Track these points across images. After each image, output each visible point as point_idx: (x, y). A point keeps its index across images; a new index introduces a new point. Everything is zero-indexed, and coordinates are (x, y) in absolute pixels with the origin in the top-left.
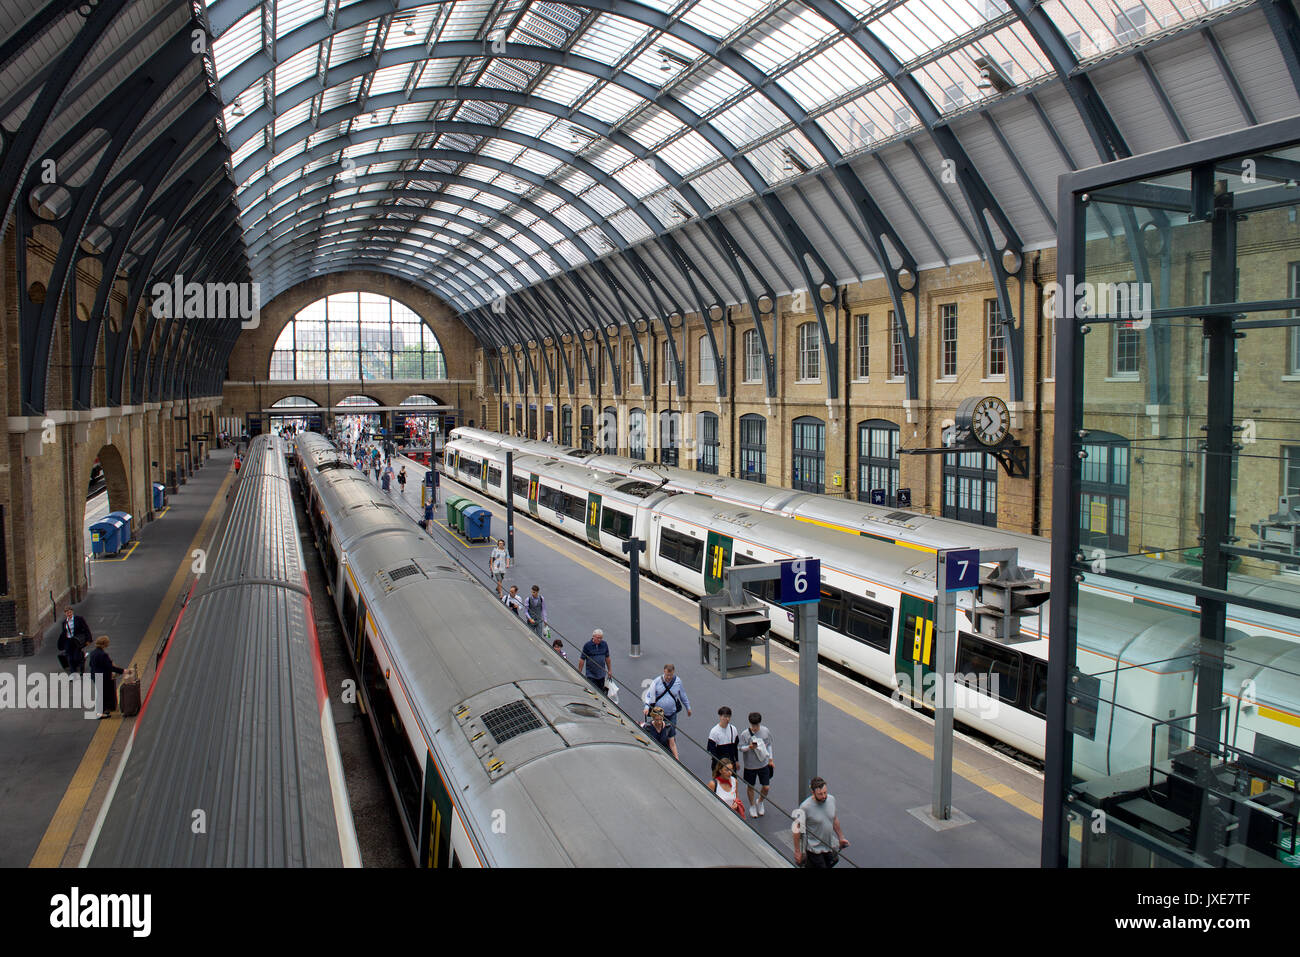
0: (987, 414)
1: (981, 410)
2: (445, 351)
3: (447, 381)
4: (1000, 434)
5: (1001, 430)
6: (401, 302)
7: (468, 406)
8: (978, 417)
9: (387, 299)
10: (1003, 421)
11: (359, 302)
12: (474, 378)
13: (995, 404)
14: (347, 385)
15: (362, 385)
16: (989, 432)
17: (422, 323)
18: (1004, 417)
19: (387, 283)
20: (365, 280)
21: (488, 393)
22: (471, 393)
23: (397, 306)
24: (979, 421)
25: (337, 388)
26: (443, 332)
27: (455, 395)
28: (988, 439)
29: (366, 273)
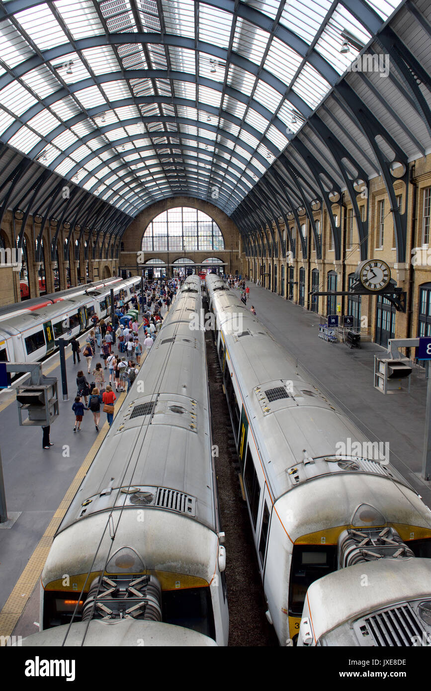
0: (372, 271)
1: (368, 268)
2: (224, 236)
3: (225, 251)
4: (383, 284)
5: (384, 281)
6: (201, 211)
7: (235, 263)
8: (365, 272)
9: (195, 210)
10: (385, 276)
11: (182, 212)
12: (238, 249)
13: (379, 265)
14: (177, 253)
15: (185, 253)
16: (373, 281)
17: (212, 222)
18: (386, 273)
19: (196, 202)
20: (185, 201)
21: (243, 256)
22: (237, 256)
23: (201, 213)
24: (366, 275)
25: (172, 254)
26: (222, 226)
27: (229, 258)
28: (372, 287)
29: (185, 197)
